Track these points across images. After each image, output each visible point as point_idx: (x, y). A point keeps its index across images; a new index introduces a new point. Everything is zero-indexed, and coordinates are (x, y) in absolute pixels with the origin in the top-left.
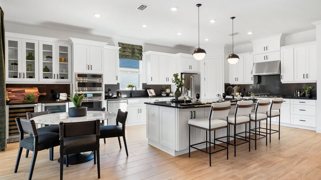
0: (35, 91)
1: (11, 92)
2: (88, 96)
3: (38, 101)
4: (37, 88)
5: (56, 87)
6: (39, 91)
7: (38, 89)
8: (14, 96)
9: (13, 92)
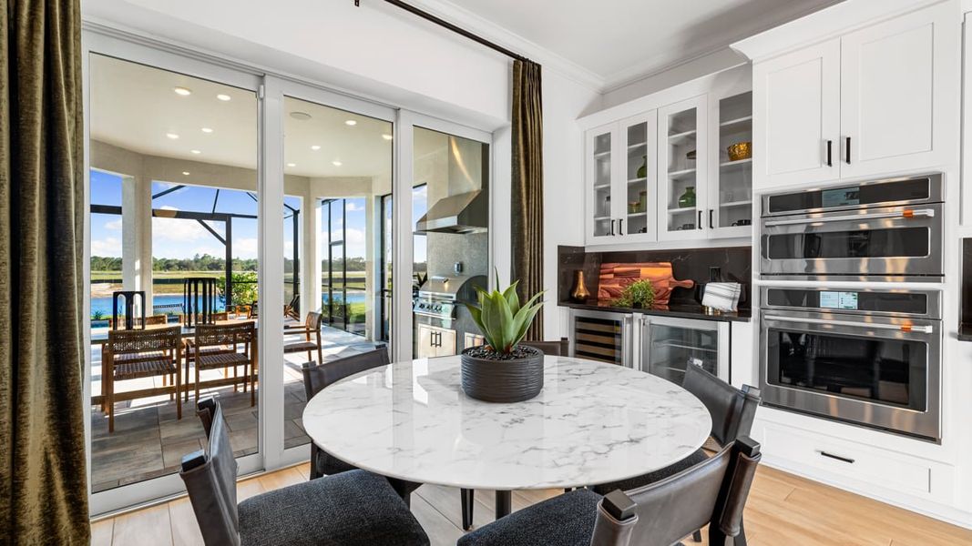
0: (663, 272)
1: (612, 276)
2: (828, 301)
3: (668, 305)
4: (669, 264)
5: (728, 261)
6: (675, 275)
7: (673, 267)
8: (617, 286)
9: (616, 274)
